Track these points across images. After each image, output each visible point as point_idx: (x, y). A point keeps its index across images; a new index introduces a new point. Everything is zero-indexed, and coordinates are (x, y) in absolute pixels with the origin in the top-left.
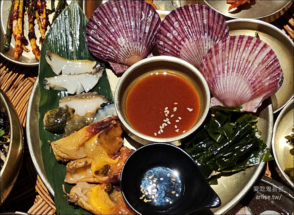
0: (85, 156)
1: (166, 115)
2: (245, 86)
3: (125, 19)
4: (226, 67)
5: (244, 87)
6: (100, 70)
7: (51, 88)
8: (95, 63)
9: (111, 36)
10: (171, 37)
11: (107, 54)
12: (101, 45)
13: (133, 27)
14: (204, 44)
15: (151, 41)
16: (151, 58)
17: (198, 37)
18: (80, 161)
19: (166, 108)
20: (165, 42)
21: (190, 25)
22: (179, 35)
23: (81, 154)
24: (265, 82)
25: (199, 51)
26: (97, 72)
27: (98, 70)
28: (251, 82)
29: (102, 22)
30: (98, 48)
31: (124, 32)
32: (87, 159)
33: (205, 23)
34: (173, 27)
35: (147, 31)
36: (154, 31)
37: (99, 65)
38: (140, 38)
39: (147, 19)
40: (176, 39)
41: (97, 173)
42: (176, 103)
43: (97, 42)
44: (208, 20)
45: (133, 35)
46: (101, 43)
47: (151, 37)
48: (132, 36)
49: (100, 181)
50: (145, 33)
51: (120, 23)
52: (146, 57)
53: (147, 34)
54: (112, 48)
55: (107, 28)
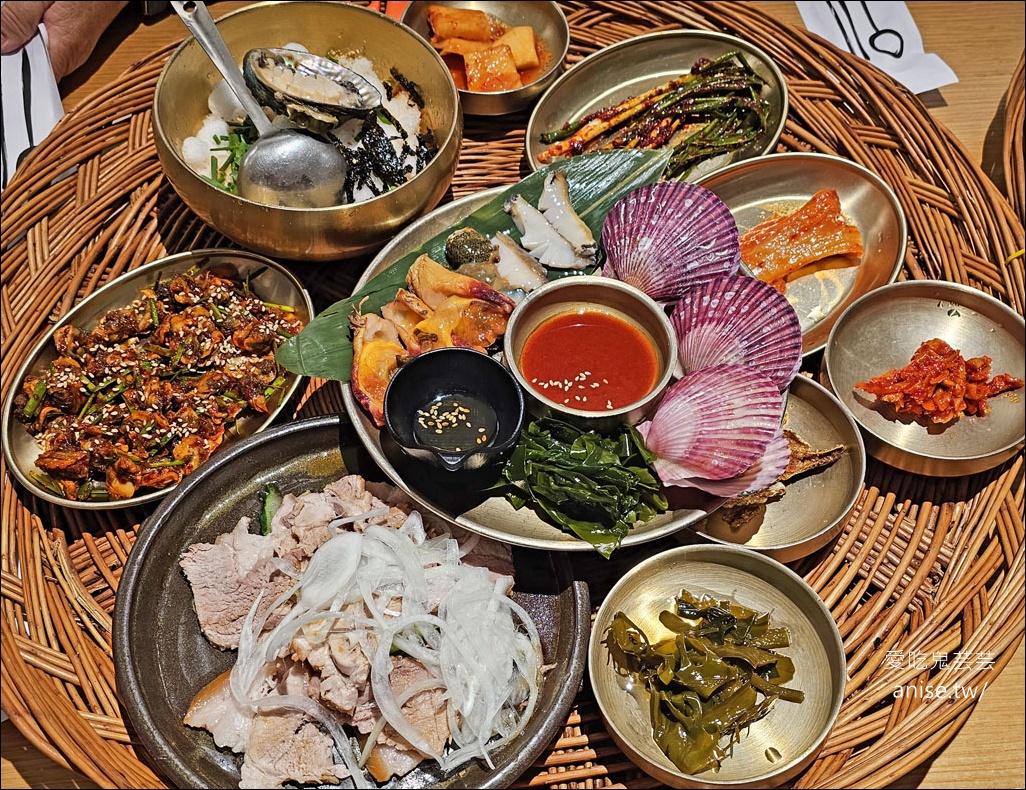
0: (434, 307)
1: (577, 379)
2: (689, 434)
3: (684, 224)
4: (701, 393)
5: (685, 435)
6: (588, 257)
7: (510, 213)
8: (592, 242)
9: (644, 226)
10: (705, 304)
11: (616, 245)
12: (622, 227)
13: (679, 242)
14: (726, 353)
15: (680, 285)
16: (658, 308)
17: (731, 336)
18: (421, 303)
19: (588, 373)
20: (692, 303)
21: (743, 311)
22: (715, 309)
23: (433, 301)
24: (716, 458)
25: (710, 352)
26: (582, 255)
27: (585, 254)
28: (701, 436)
29: (656, 201)
30: (616, 227)
31: (662, 238)
32: (430, 311)
33: (764, 331)
34: (723, 294)
35: (689, 267)
36: (700, 278)
37: (593, 250)
38: (670, 265)
39: (708, 254)
40: (706, 312)
41: (417, 332)
42: (605, 381)
43: (622, 219)
44: (773, 334)
45: (668, 252)
46: (625, 222)
47: (686, 281)
48: (663, 251)
49: (409, 344)
50: (685, 266)
51: (671, 222)
52: (656, 300)
53: (685, 270)
54: (628, 242)
55: (652, 213)
